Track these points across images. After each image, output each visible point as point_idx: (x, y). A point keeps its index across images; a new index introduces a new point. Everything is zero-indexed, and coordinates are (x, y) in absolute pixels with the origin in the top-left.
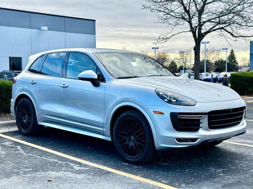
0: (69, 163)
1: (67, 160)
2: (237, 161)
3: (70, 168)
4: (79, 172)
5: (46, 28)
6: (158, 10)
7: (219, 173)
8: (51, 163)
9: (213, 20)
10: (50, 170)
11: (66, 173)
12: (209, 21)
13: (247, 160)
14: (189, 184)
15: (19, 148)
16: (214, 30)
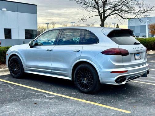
0: (42, 94)
1: (40, 92)
2: (133, 90)
3: (44, 96)
4: (50, 99)
5: (5, 9)
6: (81, 2)
7: (125, 97)
8: (31, 94)
9: (112, 9)
10: (33, 98)
11: (42, 99)
12: (109, 9)
13: (138, 90)
14: (112, 103)
15: (9, 85)
16: (112, 15)
